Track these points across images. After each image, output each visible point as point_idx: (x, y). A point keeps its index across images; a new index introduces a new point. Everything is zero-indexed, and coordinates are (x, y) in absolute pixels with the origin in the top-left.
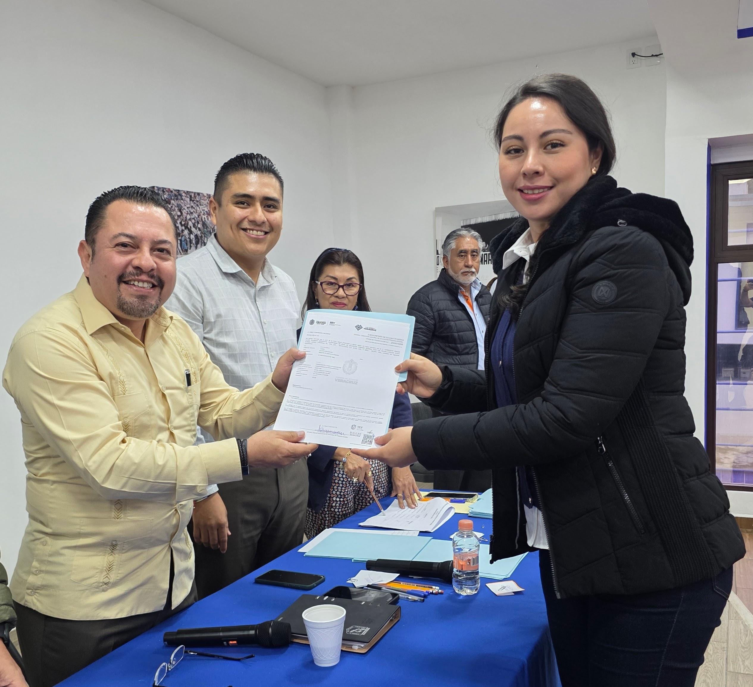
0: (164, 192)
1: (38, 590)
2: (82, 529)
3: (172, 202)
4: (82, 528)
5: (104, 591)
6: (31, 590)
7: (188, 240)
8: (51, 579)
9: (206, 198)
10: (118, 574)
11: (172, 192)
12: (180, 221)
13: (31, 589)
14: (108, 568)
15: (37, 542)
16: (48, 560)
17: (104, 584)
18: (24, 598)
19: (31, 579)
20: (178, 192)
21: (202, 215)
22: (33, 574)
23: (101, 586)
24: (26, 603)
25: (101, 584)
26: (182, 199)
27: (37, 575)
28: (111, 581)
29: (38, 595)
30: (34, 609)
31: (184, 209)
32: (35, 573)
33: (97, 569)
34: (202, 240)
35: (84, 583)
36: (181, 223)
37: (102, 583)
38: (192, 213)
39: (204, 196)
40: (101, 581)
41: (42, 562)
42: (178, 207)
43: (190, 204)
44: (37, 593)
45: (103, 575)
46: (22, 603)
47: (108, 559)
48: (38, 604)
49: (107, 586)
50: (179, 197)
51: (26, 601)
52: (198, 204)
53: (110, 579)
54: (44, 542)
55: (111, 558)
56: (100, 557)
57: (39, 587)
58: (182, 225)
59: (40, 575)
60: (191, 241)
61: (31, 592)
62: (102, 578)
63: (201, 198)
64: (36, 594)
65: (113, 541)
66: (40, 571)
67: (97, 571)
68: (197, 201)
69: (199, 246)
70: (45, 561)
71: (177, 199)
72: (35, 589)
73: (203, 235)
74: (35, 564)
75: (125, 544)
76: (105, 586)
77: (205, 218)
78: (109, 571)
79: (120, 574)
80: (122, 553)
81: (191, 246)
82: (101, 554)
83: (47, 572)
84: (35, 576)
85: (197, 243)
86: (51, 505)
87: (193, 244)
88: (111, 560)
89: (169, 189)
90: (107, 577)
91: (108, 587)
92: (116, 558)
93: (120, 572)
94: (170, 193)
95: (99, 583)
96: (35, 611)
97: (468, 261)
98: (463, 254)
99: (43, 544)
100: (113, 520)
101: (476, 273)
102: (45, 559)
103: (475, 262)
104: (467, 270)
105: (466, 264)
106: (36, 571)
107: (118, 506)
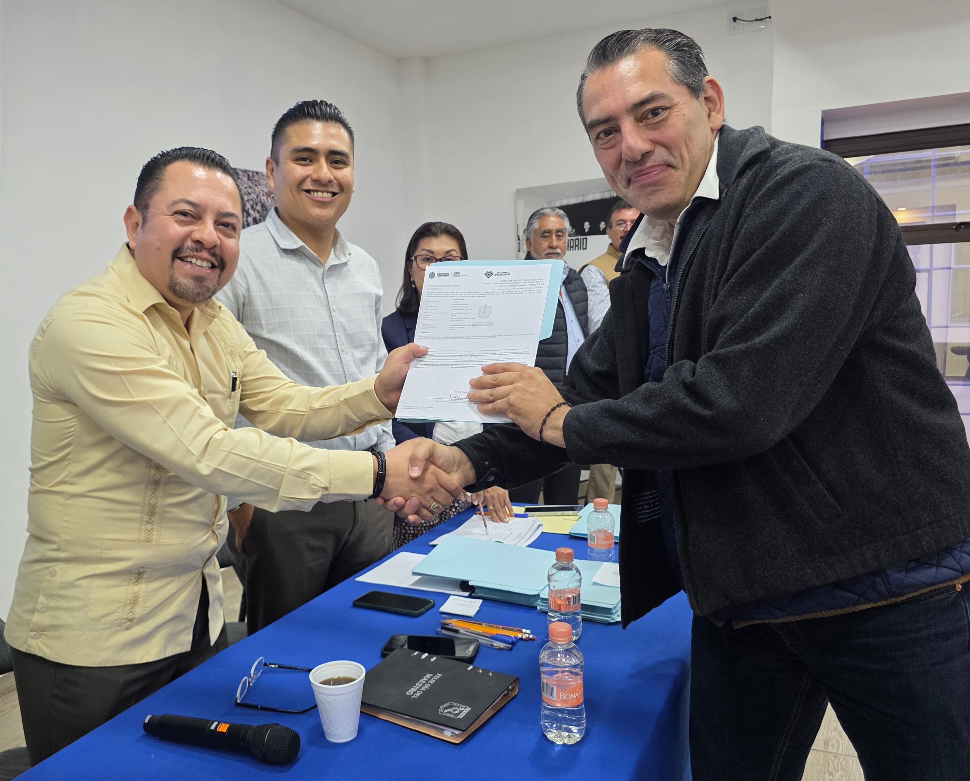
1: (46, 631)
2: (104, 554)
4: (104, 552)
5: (127, 629)
6: (35, 633)
8: (65, 618)
10: (145, 607)
13: (36, 631)
14: (132, 601)
15: (43, 572)
16: (58, 594)
17: (128, 620)
18: (26, 642)
19: (36, 618)
21: (261, 197)
22: (39, 611)
23: (124, 623)
24: (29, 648)
25: (124, 621)
27: (43, 613)
28: (136, 617)
29: (44, 637)
30: (40, 655)
32: (40, 610)
33: (120, 602)
35: (105, 620)
40: (125, 617)
44: (44, 635)
45: (126, 610)
46: (23, 649)
47: (132, 589)
48: (45, 649)
49: (131, 623)
51: (29, 646)
53: (136, 613)
54: (53, 571)
55: (136, 588)
56: (125, 588)
57: (47, 628)
59: (47, 614)
61: (36, 634)
62: (126, 613)
64: (42, 636)
65: (140, 567)
66: (48, 608)
67: (120, 605)
70: (54, 595)
72: (41, 630)
74: (42, 599)
75: (154, 571)
76: (129, 623)
78: (134, 604)
80: (151, 582)
82: (125, 583)
83: (58, 609)
84: (42, 614)
86: (65, 524)
88: (136, 591)
90: (131, 612)
92: (143, 588)
95: (122, 619)
96: (41, 657)
97: (552, 241)
98: (546, 234)
99: (52, 574)
100: (143, 543)
101: (562, 254)
102: (55, 592)
103: (561, 243)
104: (551, 251)
105: (550, 245)
106: (43, 608)
107: (149, 527)
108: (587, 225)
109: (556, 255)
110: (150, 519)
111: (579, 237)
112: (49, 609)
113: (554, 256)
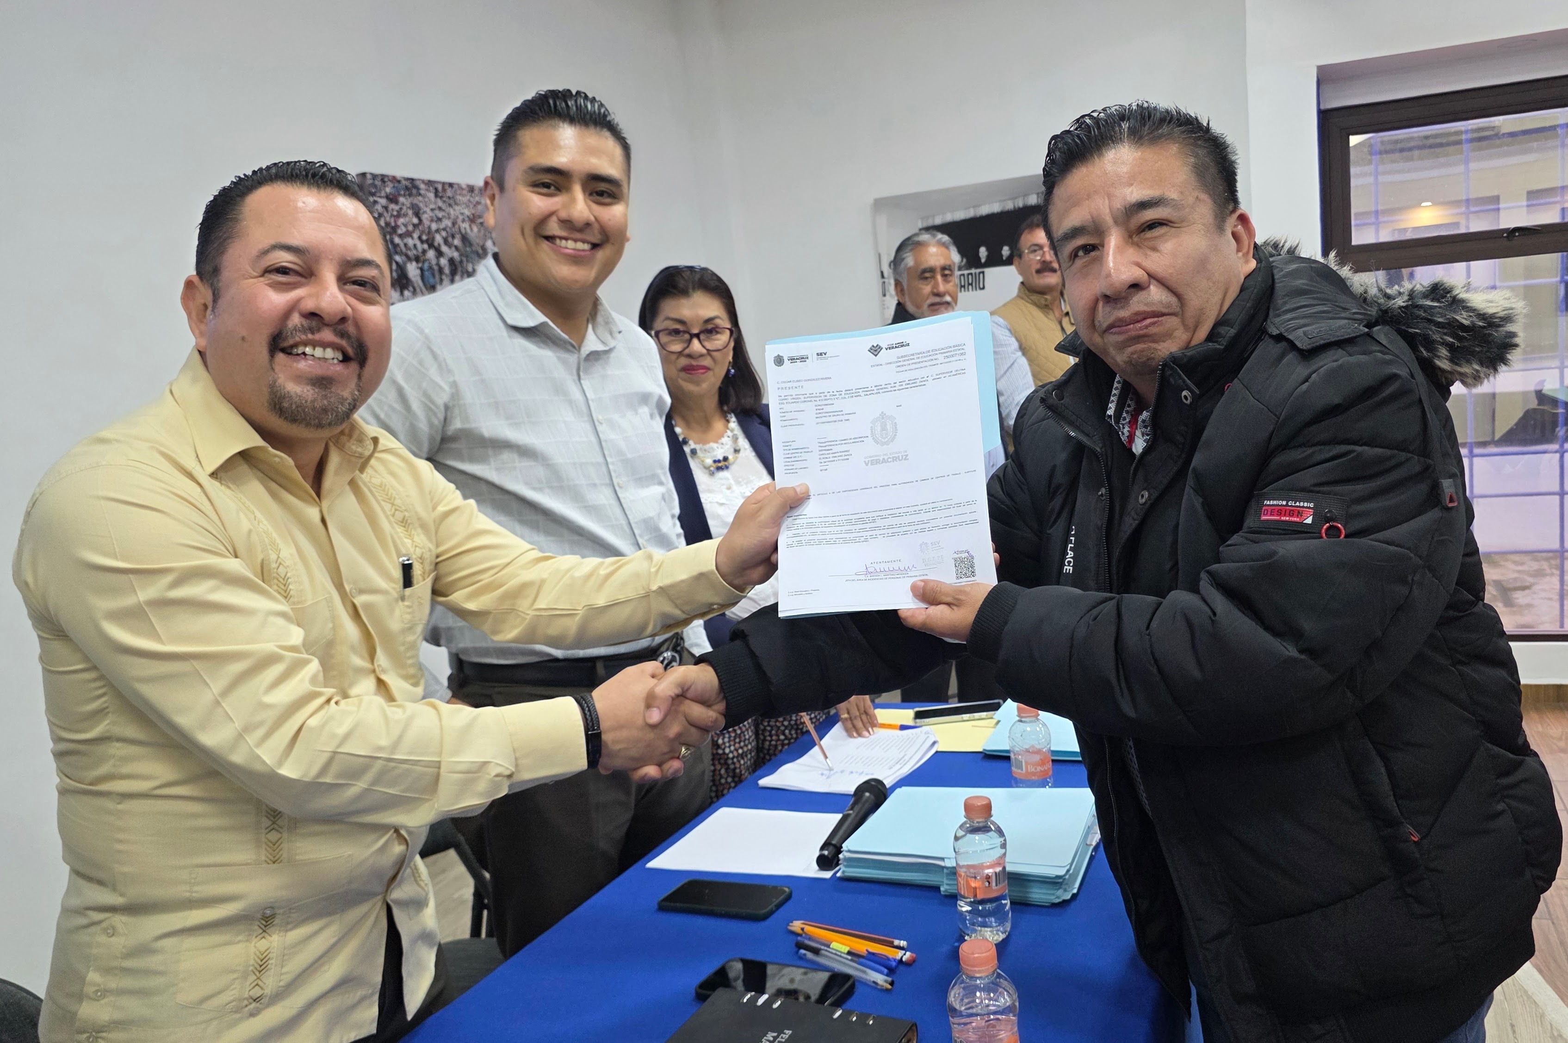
0: (383, 181)
1: (105, 1031)
2: (195, 892)
3: (402, 199)
4: (196, 888)
5: (252, 1015)
6: (87, 1035)
7: (436, 268)
9: (465, 192)
10: (282, 974)
11: (399, 182)
12: (419, 234)
13: (89, 1032)
14: (258, 967)
15: (93, 929)
16: (122, 967)
17: (251, 1001)
19: (87, 1010)
20: (411, 183)
21: (461, 224)
22: (90, 998)
23: (246, 1006)
25: (246, 1002)
26: (420, 195)
27: (97, 1000)
28: (266, 991)
31: (425, 212)
32: (92, 995)
33: (235, 971)
34: (462, 267)
35: (208, 1005)
36: (420, 238)
37: (244, 999)
38: (439, 220)
39: (462, 189)
40: (246, 996)
41: (108, 971)
42: (413, 208)
43: (435, 203)
44: (102, 1038)
45: (248, 983)
47: (255, 947)
49: (258, 1004)
50: (414, 191)
52: (452, 202)
53: (264, 987)
54: (108, 928)
55: (263, 944)
56: (240, 945)
57: (106, 1026)
58: (422, 242)
59: (106, 1000)
60: (441, 270)
61: (89, 1038)
62: (247, 990)
63: (455, 192)
65: (266, 908)
66: (106, 990)
67: (235, 976)
68: (449, 198)
69: (457, 278)
70: (116, 968)
71: (410, 195)
72: (97, 1031)
73: (464, 259)
74: (93, 976)
75: (292, 911)
76: (254, 1005)
77: (465, 228)
78: (260, 972)
79: (286, 973)
80: (287, 931)
81: (441, 280)
82: (240, 938)
83: (122, 992)
84: (95, 1003)
85: (453, 273)
87: (446, 275)
88: (263, 950)
89: (394, 178)
90: (257, 985)
91: (261, 1006)
92: (275, 941)
93: (285, 970)
94: (396, 185)
95: (240, 1000)
97: (936, 285)
98: (927, 275)
99: (108, 934)
100: (265, 865)
101: (953, 304)
102: (115, 964)
103: (950, 287)
104: (937, 299)
105: (935, 291)
106: (97, 991)
107: (273, 836)
108: (983, 252)
109: (945, 306)
110: (274, 823)
111: (973, 271)
112: (108, 994)
113: (942, 308)
